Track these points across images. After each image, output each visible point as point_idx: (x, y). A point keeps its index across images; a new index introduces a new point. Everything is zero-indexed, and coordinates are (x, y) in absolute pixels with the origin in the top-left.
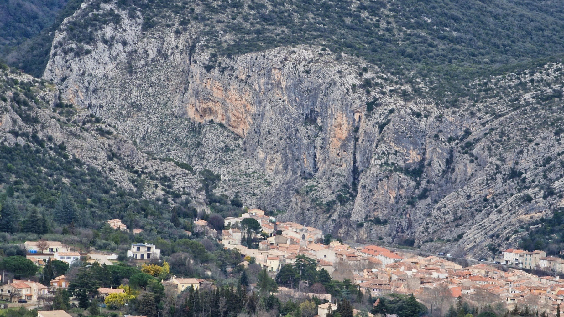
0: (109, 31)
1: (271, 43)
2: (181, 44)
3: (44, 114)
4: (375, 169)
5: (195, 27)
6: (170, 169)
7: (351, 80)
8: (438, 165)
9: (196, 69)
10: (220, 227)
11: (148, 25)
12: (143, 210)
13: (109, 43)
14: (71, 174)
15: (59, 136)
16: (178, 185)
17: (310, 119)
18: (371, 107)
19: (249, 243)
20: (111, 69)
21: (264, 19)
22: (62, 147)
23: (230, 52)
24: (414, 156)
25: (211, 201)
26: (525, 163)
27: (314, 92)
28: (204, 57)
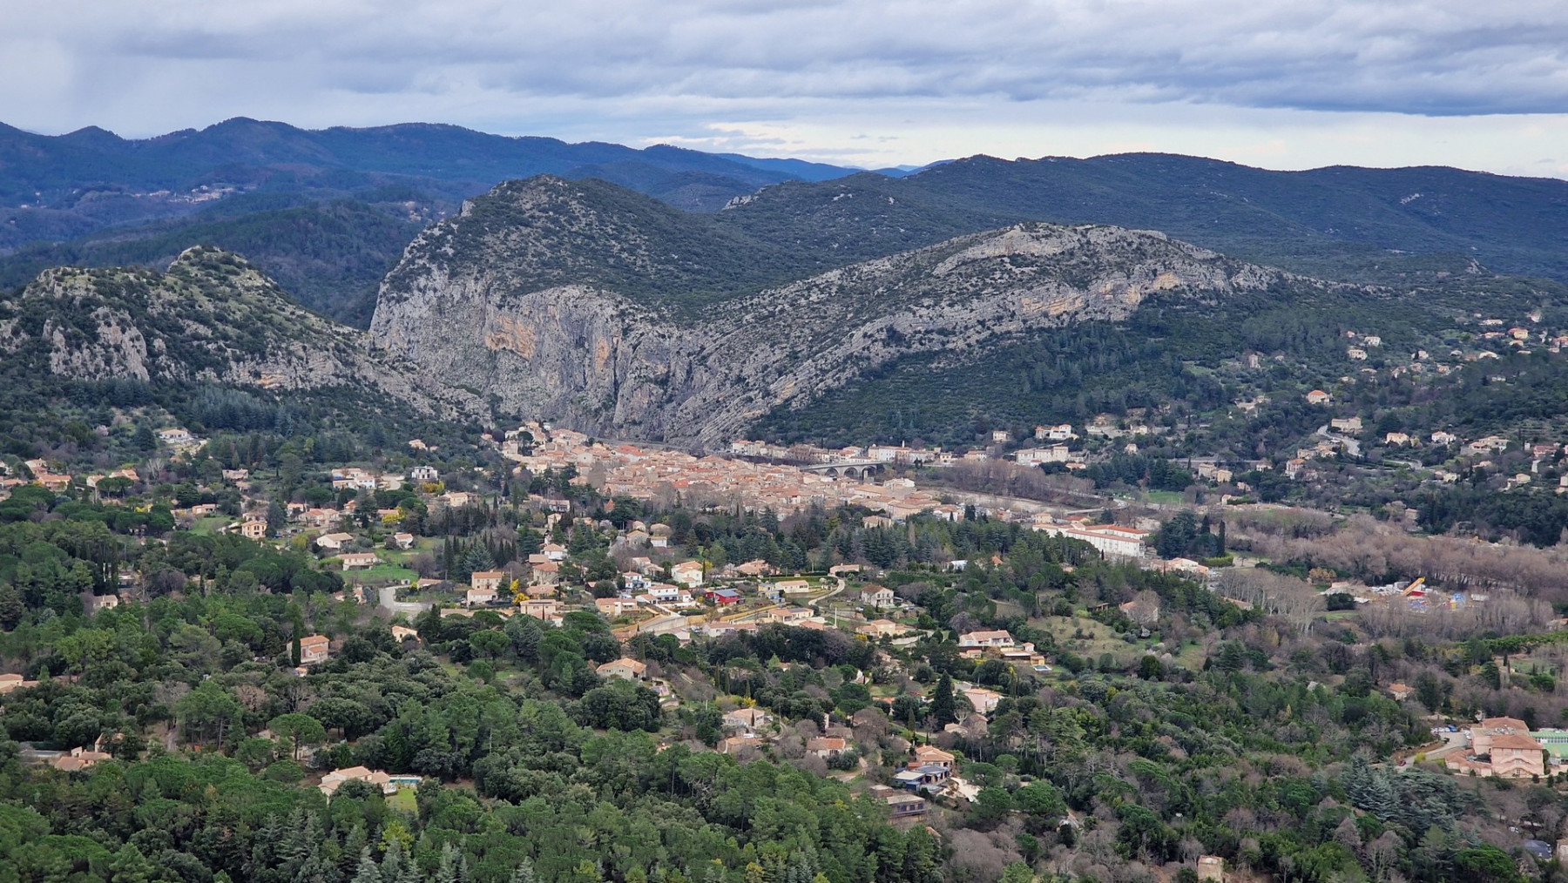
0: (422, 281)
1: (549, 284)
2: (479, 288)
3: (359, 358)
4: (630, 381)
5: (490, 275)
6: (463, 395)
7: (610, 311)
8: (681, 375)
9: (491, 308)
10: (501, 439)
11: (453, 275)
12: (439, 431)
13: (423, 291)
14: (383, 405)
15: (372, 375)
16: (469, 407)
17: (580, 343)
18: (626, 332)
19: (525, 451)
20: (425, 311)
21: (544, 264)
22: (375, 384)
23: (517, 293)
24: (661, 369)
25: (496, 417)
26: (748, 370)
27: (581, 322)
28: (497, 298)
